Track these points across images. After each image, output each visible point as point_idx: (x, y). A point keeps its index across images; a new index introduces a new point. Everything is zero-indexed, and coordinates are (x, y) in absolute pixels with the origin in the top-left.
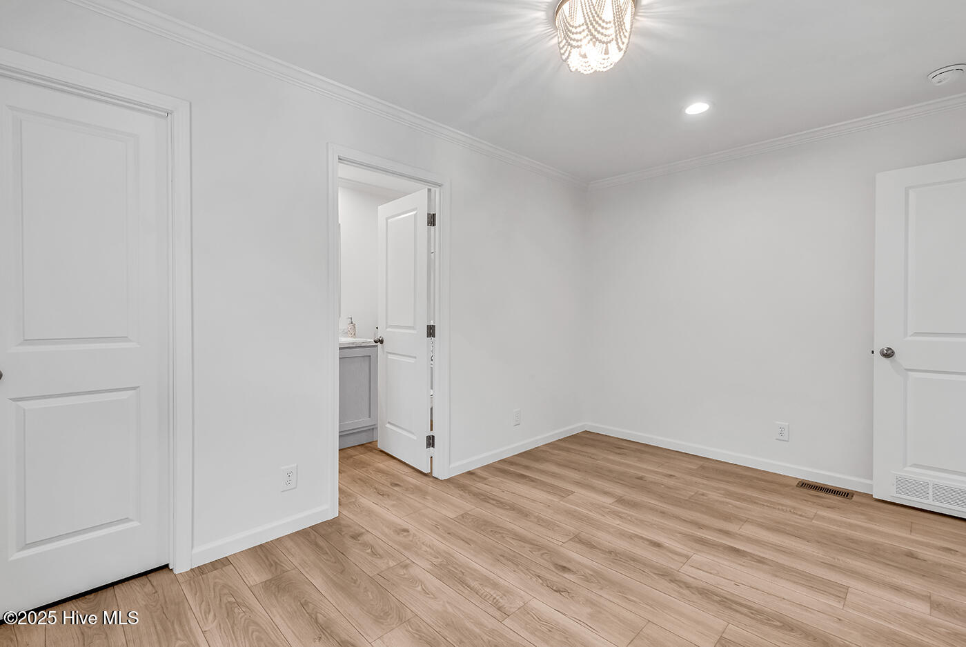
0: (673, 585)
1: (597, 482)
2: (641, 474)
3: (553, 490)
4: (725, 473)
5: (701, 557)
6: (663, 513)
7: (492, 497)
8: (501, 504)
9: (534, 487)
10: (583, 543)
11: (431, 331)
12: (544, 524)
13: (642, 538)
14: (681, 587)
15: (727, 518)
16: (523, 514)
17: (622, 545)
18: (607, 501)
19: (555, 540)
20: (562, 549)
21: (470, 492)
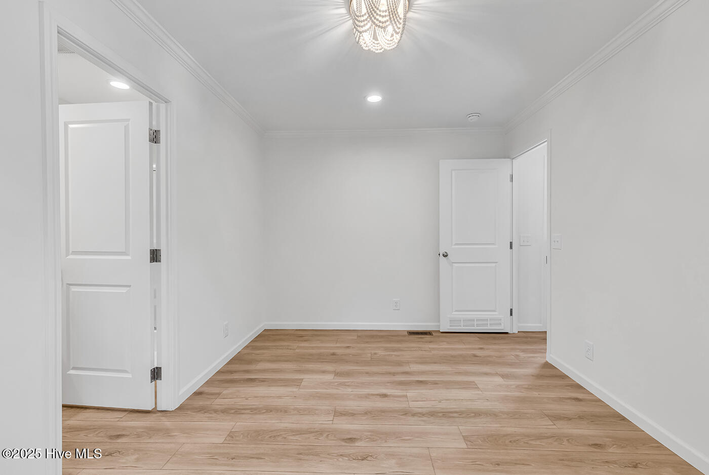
0: (416, 418)
1: (311, 366)
2: (332, 351)
3: (286, 383)
4: (372, 337)
5: (412, 393)
6: (367, 373)
7: (241, 408)
8: (255, 411)
9: (269, 386)
10: (344, 415)
11: (155, 256)
12: (305, 413)
13: (373, 395)
14: (420, 417)
15: (400, 364)
16: (283, 411)
17: (367, 404)
18: (329, 377)
19: (323, 421)
20: (335, 426)
21: (216, 411)
